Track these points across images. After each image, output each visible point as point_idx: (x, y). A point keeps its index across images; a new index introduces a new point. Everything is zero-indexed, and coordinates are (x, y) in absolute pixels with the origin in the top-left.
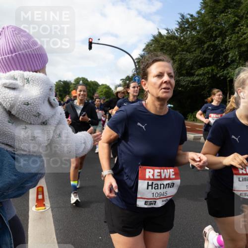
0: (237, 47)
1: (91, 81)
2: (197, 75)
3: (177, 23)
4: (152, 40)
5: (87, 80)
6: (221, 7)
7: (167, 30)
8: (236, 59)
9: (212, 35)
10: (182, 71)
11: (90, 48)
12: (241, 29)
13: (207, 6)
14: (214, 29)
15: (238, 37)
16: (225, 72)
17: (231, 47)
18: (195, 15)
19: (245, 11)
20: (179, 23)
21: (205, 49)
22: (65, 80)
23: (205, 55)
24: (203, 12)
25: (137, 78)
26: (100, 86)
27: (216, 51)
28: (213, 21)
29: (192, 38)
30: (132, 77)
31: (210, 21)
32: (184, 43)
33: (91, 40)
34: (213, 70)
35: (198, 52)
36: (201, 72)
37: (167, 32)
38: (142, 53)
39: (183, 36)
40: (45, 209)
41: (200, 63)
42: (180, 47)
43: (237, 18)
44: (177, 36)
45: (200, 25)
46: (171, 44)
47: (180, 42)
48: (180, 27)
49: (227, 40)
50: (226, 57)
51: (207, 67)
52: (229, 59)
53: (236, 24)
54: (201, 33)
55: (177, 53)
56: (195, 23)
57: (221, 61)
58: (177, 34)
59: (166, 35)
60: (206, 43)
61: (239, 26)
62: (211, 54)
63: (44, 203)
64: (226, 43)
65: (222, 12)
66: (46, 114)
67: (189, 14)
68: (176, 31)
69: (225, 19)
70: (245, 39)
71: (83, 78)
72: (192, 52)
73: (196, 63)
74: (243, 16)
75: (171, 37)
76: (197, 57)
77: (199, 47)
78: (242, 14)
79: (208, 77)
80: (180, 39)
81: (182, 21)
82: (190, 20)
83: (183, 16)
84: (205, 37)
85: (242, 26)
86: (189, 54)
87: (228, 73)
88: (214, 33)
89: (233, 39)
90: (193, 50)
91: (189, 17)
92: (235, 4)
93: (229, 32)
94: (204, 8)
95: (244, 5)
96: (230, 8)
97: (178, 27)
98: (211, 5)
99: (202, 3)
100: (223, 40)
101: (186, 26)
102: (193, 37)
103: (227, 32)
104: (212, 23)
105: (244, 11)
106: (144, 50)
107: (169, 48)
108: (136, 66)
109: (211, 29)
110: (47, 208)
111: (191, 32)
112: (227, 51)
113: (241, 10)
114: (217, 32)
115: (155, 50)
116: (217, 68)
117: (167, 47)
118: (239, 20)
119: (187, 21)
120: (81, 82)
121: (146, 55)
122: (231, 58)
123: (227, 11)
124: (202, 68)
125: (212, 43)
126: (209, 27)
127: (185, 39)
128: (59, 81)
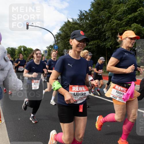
1: (28, 48)
2: (90, 45)
3: (78, 15)
4: (64, 25)
5: (26, 47)
6: (102, 8)
7: (73, 19)
8: (110, 36)
9: (97, 23)
11: (27, 28)
12: (112, 21)
14: (98, 19)
15: (111, 25)
16: (104, 43)
17: (107, 30)
18: (88, 11)
19: (114, 10)
20: (79, 15)
21: (93, 31)
23: (94, 34)
24: (92, 10)
25: (56, 46)
27: (99, 32)
28: (98, 15)
29: (86, 24)
30: (53, 46)
31: (96, 15)
32: (82, 27)
33: (28, 24)
34: (98, 42)
35: (89, 32)
36: (92, 43)
37: (72, 20)
38: (59, 32)
39: (82, 23)
40: (1, 122)
41: (91, 38)
43: (110, 14)
45: (90, 17)
46: (75, 27)
47: (80, 26)
48: (80, 18)
49: (105, 26)
50: (105, 35)
51: (95, 40)
53: (109, 18)
54: (91, 22)
56: (88, 15)
57: (102, 37)
58: (78, 22)
59: (72, 22)
60: (94, 27)
62: (97, 33)
63: (1, 119)
64: (104, 28)
65: (102, 10)
66: (3, 65)
67: (84, 11)
68: (78, 20)
69: (104, 14)
70: (114, 26)
71: (23, 46)
72: (87, 32)
75: (75, 23)
76: (89, 35)
77: (90, 29)
78: (112, 12)
79: (95, 46)
80: (80, 24)
81: (81, 15)
82: (85, 14)
83: (81, 12)
84: (93, 24)
85: (113, 18)
87: (106, 44)
88: (98, 22)
89: (108, 25)
90: (87, 31)
91: (84, 12)
92: (109, 6)
93: (106, 22)
94: (93, 7)
95: (113, 7)
96: (106, 8)
97: (79, 18)
98: (96, 6)
99: (91, 5)
100: (103, 26)
101: (83, 17)
103: (104, 21)
104: (97, 17)
105: (113, 11)
106: (60, 30)
108: (55, 39)
109: (96, 20)
111: (86, 21)
112: (105, 32)
113: (112, 10)
114: (100, 21)
115: (66, 30)
116: (100, 41)
117: (73, 29)
118: (111, 15)
119: (84, 15)
120: (22, 48)
121: (61, 33)
122: (107, 36)
123: (104, 10)
124: (92, 41)
125: (97, 27)
126: (95, 18)
127: (83, 24)
128: (8, 48)
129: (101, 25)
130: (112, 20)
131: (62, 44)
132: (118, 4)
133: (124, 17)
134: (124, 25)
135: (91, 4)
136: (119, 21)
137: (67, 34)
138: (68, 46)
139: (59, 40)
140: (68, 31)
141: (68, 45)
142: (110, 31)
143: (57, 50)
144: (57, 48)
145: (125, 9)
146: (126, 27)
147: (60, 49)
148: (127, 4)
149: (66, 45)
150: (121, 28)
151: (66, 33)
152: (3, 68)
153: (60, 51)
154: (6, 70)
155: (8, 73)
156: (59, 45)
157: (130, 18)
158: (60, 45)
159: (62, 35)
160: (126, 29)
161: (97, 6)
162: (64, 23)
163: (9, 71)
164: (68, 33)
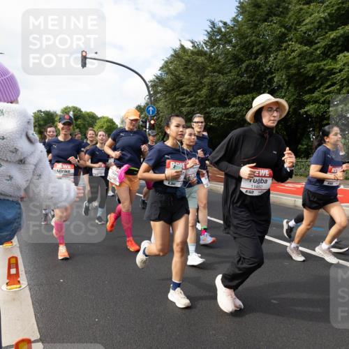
0: (284, 68)
1: (86, 112)
2: (233, 106)
3: (206, 33)
4: (172, 56)
5: (80, 110)
6: (264, 14)
7: (192, 43)
8: (283, 84)
9: (252, 51)
10: (213, 99)
11: (84, 65)
12: (289, 45)
13: (246, 11)
14: (255, 43)
15: (286, 56)
17: (277, 68)
18: (230, 23)
19: (294, 20)
20: (208, 33)
21: (243, 70)
22: (48, 110)
24: (240, 19)
25: (151, 108)
26: (99, 118)
27: (258, 73)
29: (225, 54)
30: (145, 106)
31: (249, 32)
32: (215, 61)
33: (84, 54)
35: (233, 74)
36: (238, 101)
37: (192, 45)
38: (159, 73)
39: (214, 51)
40: (20, 287)
41: (237, 89)
42: (209, 66)
43: (283, 30)
44: (206, 51)
45: (236, 37)
46: (198, 61)
47: (210, 59)
48: (210, 38)
49: (271, 59)
50: (271, 81)
51: (246, 94)
52: (275, 84)
53: (282, 38)
54: (237, 48)
55: (206, 74)
56: (230, 33)
57: (264, 86)
58: (205, 49)
59: (192, 48)
60: (245, 61)
61: (286, 41)
62: (251, 77)
63: (19, 279)
64: (270, 63)
65: (265, 20)
67: (221, 22)
68: (205, 43)
69: (270, 30)
70: (294, 58)
71: (73, 107)
72: (226, 74)
73: (232, 89)
74: (291, 27)
75: (199, 52)
76: (233, 80)
77: (235, 67)
78: (290, 24)
80: (210, 55)
81: (213, 31)
82: (223, 30)
83: (213, 24)
84: (242, 53)
85: (291, 40)
86: (222, 77)
88: (255, 48)
89: (279, 57)
90: (227, 70)
91: (221, 25)
92: (281, 10)
93: (274, 48)
94: (242, 13)
95: (292, 12)
96: (275, 15)
97: (207, 39)
99: (238, 7)
100: (266, 58)
101: (218, 37)
102: (227, 53)
103: (270, 48)
104: (251, 36)
105: (292, 21)
106: (161, 68)
107: (194, 68)
108: (149, 92)
109: (250, 43)
110: (23, 286)
111: (224, 46)
112: (272, 73)
113: (290, 18)
114: (259, 47)
115: (176, 69)
117: (193, 66)
118: (286, 32)
119: (219, 31)
120: (71, 113)
121: (165, 77)
122: (277, 83)
123: (270, 20)
124: (240, 96)
125: (253, 61)
126: (248, 40)
127: (217, 55)
128: (38, 111)
129: (261, 57)
130: (290, 43)
131: (166, 104)
132: (304, 4)
133: (318, 37)
134: (319, 57)
135: (239, 5)
136: (305, 46)
137: (178, 78)
138: (180, 107)
139: (158, 93)
140: (180, 72)
141: (180, 105)
142: (284, 72)
143: (155, 118)
144: (153, 113)
145: (322, 16)
146: (323, 60)
147: (161, 114)
148: (325, 4)
149: (175, 106)
150: (310, 65)
151: (176, 76)
152: (24, 158)
154: (30, 164)
155: (35, 169)
156: (158, 105)
157: (333, 40)
158: (161, 104)
159: (166, 81)
160: (323, 66)
161: (252, 10)
162: (172, 53)
163: (36, 165)
164: (182, 76)
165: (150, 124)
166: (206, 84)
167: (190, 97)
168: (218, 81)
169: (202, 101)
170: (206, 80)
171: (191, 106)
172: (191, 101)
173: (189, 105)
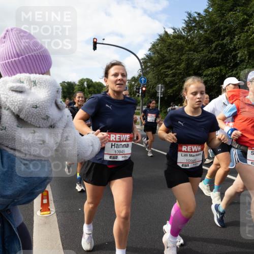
0: (247, 46)
1: (96, 82)
2: (205, 76)
3: (184, 22)
4: (158, 40)
5: (91, 81)
6: (230, 5)
7: (174, 29)
8: (245, 58)
9: (220, 35)
10: (189, 71)
11: (95, 48)
12: (250, 28)
13: (215, 4)
15: (248, 36)
17: (240, 46)
18: (203, 13)
20: (186, 21)
21: (213, 48)
22: (69, 81)
23: (213, 55)
24: (210, 10)
25: (143, 79)
26: (105, 87)
27: (225, 50)
28: (221, 20)
30: (138, 78)
31: (218, 19)
32: (191, 43)
33: (95, 40)
34: (221, 70)
35: (205, 51)
36: (209, 73)
37: (173, 31)
38: (148, 53)
39: (190, 35)
41: (208, 63)
42: (187, 46)
43: (246, 17)
44: (184, 35)
45: (207, 24)
46: (178, 43)
47: (188, 41)
48: (187, 26)
49: (235, 40)
50: (235, 57)
51: (215, 67)
52: (238, 59)
53: (244, 23)
54: (208, 32)
55: (184, 53)
56: (203, 21)
58: (183, 33)
59: (173, 34)
60: (214, 42)
61: (248, 25)
62: (219, 54)
63: (49, 207)
64: (235, 43)
65: (231, 10)
67: (196, 13)
68: (183, 30)
69: (234, 17)
71: (87, 79)
72: (200, 52)
73: (204, 63)
74: (252, 14)
75: (180, 37)
76: (204, 57)
77: (207, 47)
78: (251, 12)
79: (216, 78)
80: (187, 38)
81: (189, 20)
82: (197, 19)
83: (190, 15)
84: (213, 36)
85: (251, 24)
86: (196, 54)
88: (223, 32)
89: (242, 38)
90: (200, 49)
91: (196, 15)
92: (243, 1)
93: (238, 31)
94: (212, 6)
96: (239, 6)
97: (184, 26)
98: (219, 3)
100: (231, 39)
101: (194, 25)
102: (200, 37)
103: (235, 31)
104: (220, 22)
106: (150, 49)
107: (175, 48)
108: (141, 66)
109: (219, 28)
110: (52, 213)
111: (198, 31)
112: (236, 50)
113: (251, 8)
114: (225, 31)
115: (161, 50)
116: (226, 68)
117: (174, 47)
118: (248, 18)
119: (195, 20)
120: (86, 83)
121: (152, 55)
122: (240, 58)
123: (235, 9)
124: (210, 69)
125: (220, 42)
126: (217, 25)
127: (193, 38)
128: (63, 82)
129: (227, 39)
130: (252, 26)
137: (163, 56)
138: (164, 78)
139: (148, 67)
140: (165, 52)
141: (164, 76)
143: (145, 86)
144: (144, 83)
147: (150, 83)
149: (160, 77)
151: (161, 55)
153: (149, 87)
156: (148, 76)
158: (150, 76)
159: (154, 59)
162: (158, 37)
164: (165, 55)
165: (142, 90)
166: (184, 60)
167: (172, 70)
168: (194, 57)
169: (181, 73)
170: (184, 57)
171: (172, 77)
172: (173, 73)
173: (171, 75)
